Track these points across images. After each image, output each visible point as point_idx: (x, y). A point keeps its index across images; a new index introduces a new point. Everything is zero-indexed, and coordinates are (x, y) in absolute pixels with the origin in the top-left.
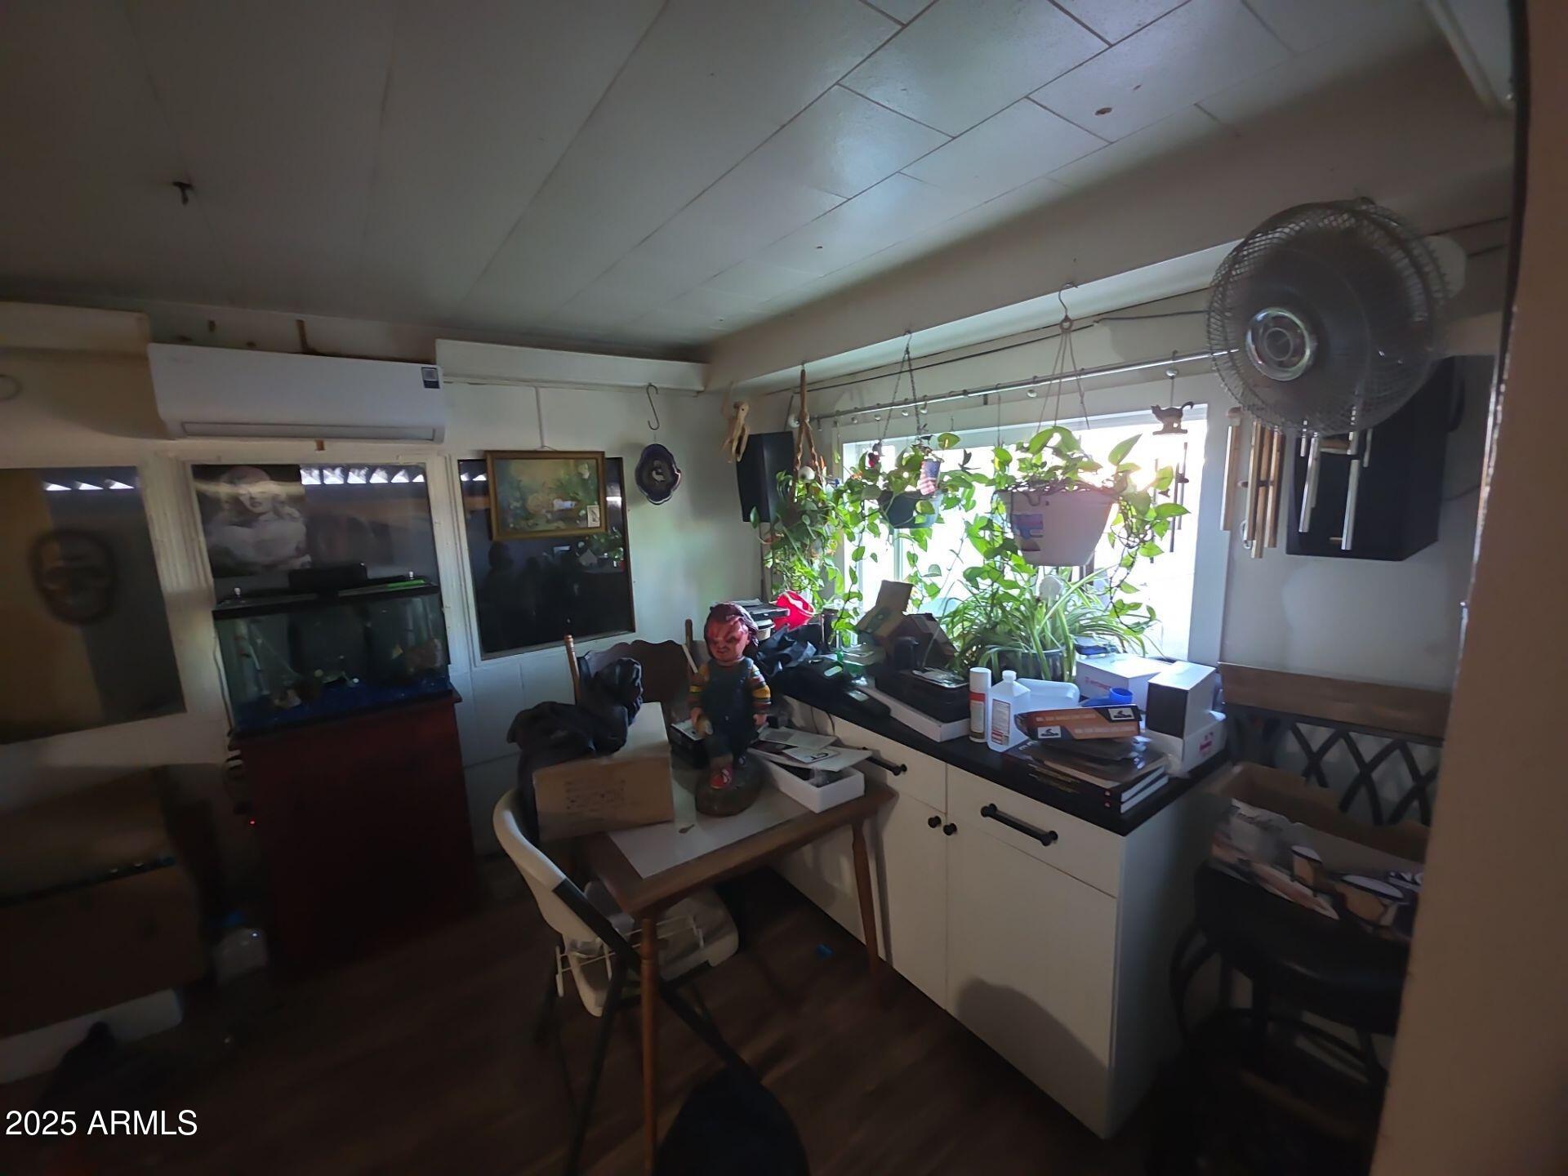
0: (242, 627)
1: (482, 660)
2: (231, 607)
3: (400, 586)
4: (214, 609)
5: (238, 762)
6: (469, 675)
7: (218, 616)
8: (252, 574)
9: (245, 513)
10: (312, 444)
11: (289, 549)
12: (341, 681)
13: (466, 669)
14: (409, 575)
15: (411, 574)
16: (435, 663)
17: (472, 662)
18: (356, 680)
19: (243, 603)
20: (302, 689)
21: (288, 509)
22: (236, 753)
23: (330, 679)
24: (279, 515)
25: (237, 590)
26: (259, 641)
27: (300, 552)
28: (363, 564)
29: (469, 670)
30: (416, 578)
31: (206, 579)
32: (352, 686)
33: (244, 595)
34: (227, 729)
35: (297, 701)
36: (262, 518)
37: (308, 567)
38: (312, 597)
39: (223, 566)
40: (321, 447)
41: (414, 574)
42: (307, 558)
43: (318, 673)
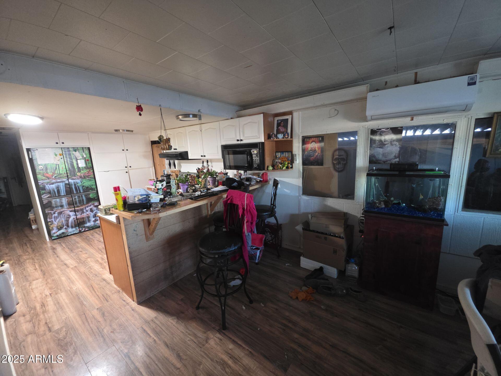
0: (373, 179)
1: (462, 211)
2: (372, 173)
3: (431, 173)
4: (367, 173)
5: (363, 218)
6: (453, 215)
7: (368, 175)
8: (379, 163)
9: (382, 144)
10: (409, 119)
11: (392, 156)
12: (399, 204)
13: (452, 213)
14: (436, 169)
15: (437, 169)
16: (439, 206)
17: (456, 210)
18: (404, 205)
19: (375, 172)
20: (386, 203)
21: (395, 143)
22: (363, 216)
23: (395, 202)
24: (392, 145)
25: (374, 168)
26: (377, 184)
27: (395, 157)
28: (417, 163)
29: (454, 214)
30: (439, 170)
31: (367, 164)
32: (403, 206)
33: (376, 170)
34: (362, 208)
35: (383, 206)
36: (386, 146)
37: (397, 162)
38: (397, 173)
39: (373, 160)
40: (412, 119)
41: (438, 169)
42: (397, 160)
43: (392, 199)
